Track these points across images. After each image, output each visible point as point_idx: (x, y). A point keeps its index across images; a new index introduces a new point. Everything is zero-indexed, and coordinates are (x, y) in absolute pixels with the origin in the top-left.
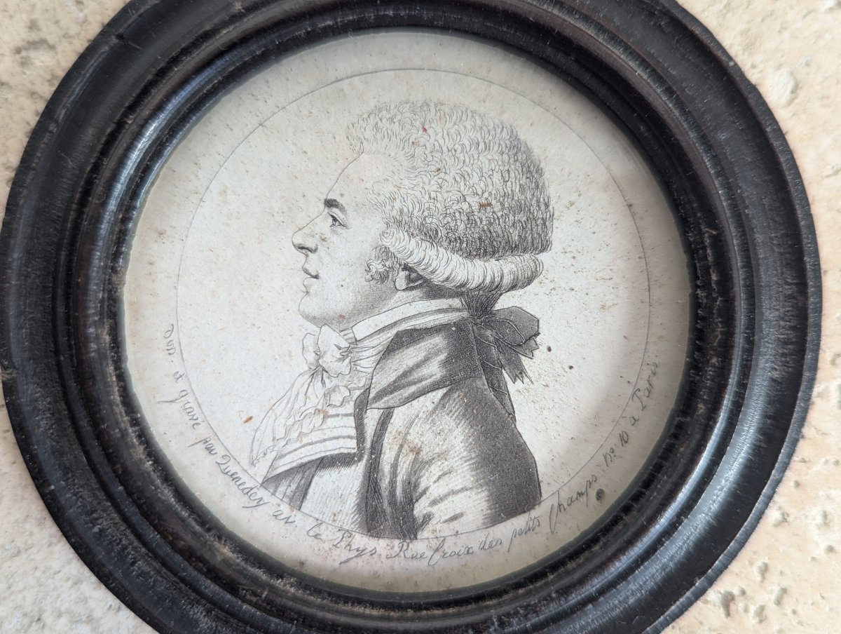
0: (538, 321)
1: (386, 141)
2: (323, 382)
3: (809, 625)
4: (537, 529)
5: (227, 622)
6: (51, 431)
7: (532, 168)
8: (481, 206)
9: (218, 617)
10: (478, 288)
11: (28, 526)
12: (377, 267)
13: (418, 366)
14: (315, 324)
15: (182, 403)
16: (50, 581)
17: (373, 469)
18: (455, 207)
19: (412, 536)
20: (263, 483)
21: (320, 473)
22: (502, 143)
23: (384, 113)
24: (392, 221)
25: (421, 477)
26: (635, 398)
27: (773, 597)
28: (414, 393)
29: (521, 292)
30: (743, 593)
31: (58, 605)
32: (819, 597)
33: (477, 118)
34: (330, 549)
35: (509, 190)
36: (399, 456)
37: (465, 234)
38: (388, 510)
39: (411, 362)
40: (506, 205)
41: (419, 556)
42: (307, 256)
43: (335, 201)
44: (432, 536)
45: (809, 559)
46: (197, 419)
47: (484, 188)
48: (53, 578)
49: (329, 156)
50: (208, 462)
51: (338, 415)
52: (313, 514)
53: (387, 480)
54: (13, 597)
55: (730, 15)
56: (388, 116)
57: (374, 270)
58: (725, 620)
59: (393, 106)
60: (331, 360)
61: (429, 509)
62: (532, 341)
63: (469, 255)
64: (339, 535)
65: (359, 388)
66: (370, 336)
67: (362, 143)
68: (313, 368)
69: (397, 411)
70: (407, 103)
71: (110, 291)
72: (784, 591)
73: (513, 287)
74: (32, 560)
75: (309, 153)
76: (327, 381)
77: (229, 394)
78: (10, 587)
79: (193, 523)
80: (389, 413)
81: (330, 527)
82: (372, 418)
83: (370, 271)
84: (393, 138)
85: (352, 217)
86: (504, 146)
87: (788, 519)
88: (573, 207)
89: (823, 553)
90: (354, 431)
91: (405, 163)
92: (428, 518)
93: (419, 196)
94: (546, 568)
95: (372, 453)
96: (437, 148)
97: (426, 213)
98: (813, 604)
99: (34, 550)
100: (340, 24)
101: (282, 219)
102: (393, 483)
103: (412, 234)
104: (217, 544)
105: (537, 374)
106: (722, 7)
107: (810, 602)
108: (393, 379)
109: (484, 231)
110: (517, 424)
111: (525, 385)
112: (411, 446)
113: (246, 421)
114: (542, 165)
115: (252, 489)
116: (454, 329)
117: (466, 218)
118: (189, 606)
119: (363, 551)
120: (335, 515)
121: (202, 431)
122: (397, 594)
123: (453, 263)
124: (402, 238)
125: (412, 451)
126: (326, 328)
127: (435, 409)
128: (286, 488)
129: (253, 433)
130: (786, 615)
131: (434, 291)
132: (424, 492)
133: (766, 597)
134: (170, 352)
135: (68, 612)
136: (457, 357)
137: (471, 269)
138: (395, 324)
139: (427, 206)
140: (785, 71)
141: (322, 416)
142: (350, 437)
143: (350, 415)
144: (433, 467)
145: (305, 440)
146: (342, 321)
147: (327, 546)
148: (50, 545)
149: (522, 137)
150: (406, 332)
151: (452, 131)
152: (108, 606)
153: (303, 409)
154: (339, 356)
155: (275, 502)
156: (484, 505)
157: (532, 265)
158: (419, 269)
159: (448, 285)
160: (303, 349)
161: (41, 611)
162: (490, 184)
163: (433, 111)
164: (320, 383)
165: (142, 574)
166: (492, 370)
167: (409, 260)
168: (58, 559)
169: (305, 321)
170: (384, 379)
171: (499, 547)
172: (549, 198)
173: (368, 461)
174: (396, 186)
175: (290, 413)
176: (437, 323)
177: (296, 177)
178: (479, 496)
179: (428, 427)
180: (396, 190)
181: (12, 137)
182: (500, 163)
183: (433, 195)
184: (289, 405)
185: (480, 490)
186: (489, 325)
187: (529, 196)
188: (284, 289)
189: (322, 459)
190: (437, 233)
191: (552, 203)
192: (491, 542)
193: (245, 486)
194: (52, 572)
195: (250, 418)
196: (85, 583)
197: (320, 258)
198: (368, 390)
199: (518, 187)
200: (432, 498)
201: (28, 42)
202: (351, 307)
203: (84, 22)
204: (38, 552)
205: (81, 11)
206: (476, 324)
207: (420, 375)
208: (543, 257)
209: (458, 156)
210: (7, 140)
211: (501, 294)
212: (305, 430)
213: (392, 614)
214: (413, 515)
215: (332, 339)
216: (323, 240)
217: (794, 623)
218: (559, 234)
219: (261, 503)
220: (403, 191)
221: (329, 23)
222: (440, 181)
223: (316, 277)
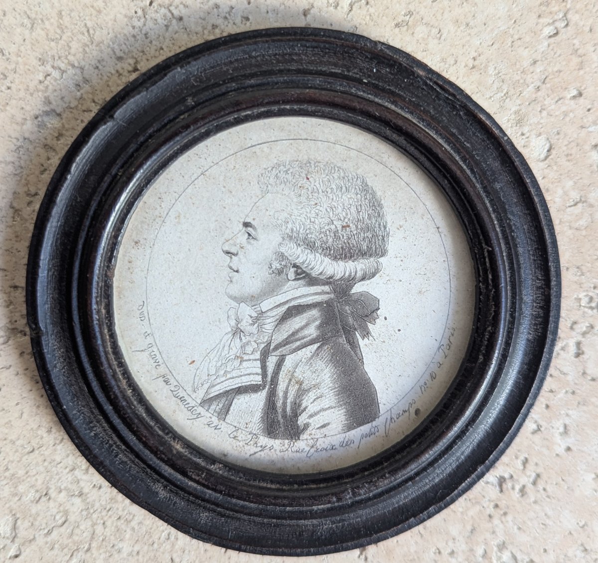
0: (379, 301)
1: (283, 185)
2: (241, 339)
3: (554, 498)
4: (377, 434)
5: (177, 493)
6: (64, 370)
7: (376, 203)
8: (343, 227)
9: (171, 491)
10: (341, 279)
11: (39, 432)
12: (276, 265)
13: (302, 328)
14: (236, 301)
15: (149, 352)
16: (54, 469)
17: (272, 395)
18: (327, 228)
19: (297, 438)
20: (201, 403)
21: (238, 397)
22: (357, 187)
23: (282, 167)
24: (286, 236)
25: (303, 400)
26: (440, 350)
27: (531, 480)
28: (299, 346)
29: (368, 282)
30: (512, 477)
31: (59, 484)
32: (561, 479)
33: (341, 171)
34: (243, 446)
35: (361, 217)
36: (289, 386)
37: (333, 245)
38: (282, 421)
39: (297, 326)
40: (359, 227)
41: (301, 451)
42: (231, 258)
43: (250, 223)
44: (310, 438)
45: (554, 455)
46: (158, 362)
47: (345, 216)
48: (56, 467)
49: (246, 194)
50: (166, 390)
51: (250, 360)
52: (233, 424)
53: (281, 402)
54: (29, 479)
55: (508, 100)
56: (284, 170)
57: (274, 267)
58: (499, 494)
59: (287, 163)
60: (245, 324)
61: (308, 420)
62: (375, 314)
63: (335, 258)
64: (250, 437)
65: (263, 343)
66: (271, 309)
67: (267, 186)
68: (234, 329)
69: (287, 357)
70: (297, 161)
71: (106, 281)
72: (538, 476)
73: (363, 279)
74: (42, 455)
75: (233, 193)
76: (243, 338)
77: (180, 346)
78: (27, 473)
79: (157, 429)
80: (283, 359)
81: (244, 432)
82: (272, 362)
83: (272, 268)
84: (288, 183)
85: (261, 234)
86: (358, 189)
87: (541, 429)
88: (402, 229)
89: (563, 451)
90: (260, 370)
91: (295, 200)
92: (307, 426)
93: (303, 220)
94: (382, 458)
95: (271, 385)
96: (315, 190)
97: (308, 232)
98: (556, 484)
99: (44, 448)
100: (255, 113)
101: (216, 234)
102: (285, 403)
103: (299, 245)
104: (172, 443)
105: (377, 334)
106: (503, 95)
107: (555, 483)
108: (285, 337)
109: (345, 243)
110: (365, 366)
111: (370, 341)
112: (297, 379)
113: (191, 364)
114: (383, 202)
115: (193, 407)
116: (325, 305)
117: (333, 235)
118: (152, 484)
119: (264, 447)
120: (247, 424)
121: (162, 370)
122: (287, 475)
123: (324, 264)
124: (293, 247)
125: (297, 383)
126: (242, 304)
127: (312, 356)
128: (216, 406)
129: (195, 371)
130: (538, 491)
131: (312, 281)
132: (305, 409)
133: (525, 480)
134: (142, 319)
135: (66, 489)
136: (327, 323)
137: (336, 267)
138: (287, 301)
139: (308, 227)
140: (543, 137)
141: (239, 360)
142: (257, 374)
143: (258, 360)
144: (310, 393)
145: (229, 376)
146: (253, 299)
147: (241, 444)
148: (54, 445)
149: (369, 184)
150: (294, 307)
151: (326, 179)
152: (93, 485)
153: (228, 356)
154: (251, 322)
155: (208, 415)
156: (343, 418)
157: (376, 265)
158: (303, 267)
159: (322, 277)
160: (228, 317)
161: (48, 488)
162: (349, 213)
163: (313, 166)
164: (239, 340)
165: (122, 462)
166: (349, 331)
167: (297, 261)
168: (60, 454)
169: (229, 300)
170: (279, 337)
171: (352, 445)
172: (386, 222)
173: (269, 389)
174: (288, 214)
175: (219, 359)
176: (314, 301)
177: (225, 208)
178: (340, 412)
179: (308, 367)
180: (289, 216)
181: (32, 174)
182: (355, 200)
183: (313, 220)
184: (219, 354)
185: (340, 408)
186: (347, 303)
187: (374, 221)
188: (217, 279)
189: (239, 387)
190: (315, 244)
191: (388, 226)
192: (347, 442)
193: (189, 405)
194: (56, 463)
195: (194, 361)
196: (77, 470)
197: (240, 260)
198: (269, 344)
199: (367, 215)
200: (310, 413)
201: (43, 111)
202: (259, 291)
203: (80, 99)
204: (46, 450)
205: (79, 91)
206: (339, 302)
207: (303, 334)
208: (381, 260)
209: (329, 195)
210: (28, 176)
211: (355, 284)
212: (228, 369)
213: (284, 487)
214: (298, 424)
215: (247, 311)
216: (242, 248)
217: (544, 497)
218: (393, 245)
219: (199, 416)
220: (293, 217)
221: (249, 112)
222: (317, 211)
223: (237, 271)
